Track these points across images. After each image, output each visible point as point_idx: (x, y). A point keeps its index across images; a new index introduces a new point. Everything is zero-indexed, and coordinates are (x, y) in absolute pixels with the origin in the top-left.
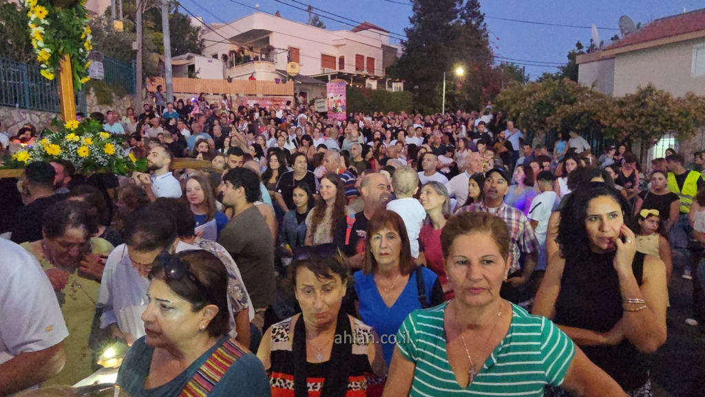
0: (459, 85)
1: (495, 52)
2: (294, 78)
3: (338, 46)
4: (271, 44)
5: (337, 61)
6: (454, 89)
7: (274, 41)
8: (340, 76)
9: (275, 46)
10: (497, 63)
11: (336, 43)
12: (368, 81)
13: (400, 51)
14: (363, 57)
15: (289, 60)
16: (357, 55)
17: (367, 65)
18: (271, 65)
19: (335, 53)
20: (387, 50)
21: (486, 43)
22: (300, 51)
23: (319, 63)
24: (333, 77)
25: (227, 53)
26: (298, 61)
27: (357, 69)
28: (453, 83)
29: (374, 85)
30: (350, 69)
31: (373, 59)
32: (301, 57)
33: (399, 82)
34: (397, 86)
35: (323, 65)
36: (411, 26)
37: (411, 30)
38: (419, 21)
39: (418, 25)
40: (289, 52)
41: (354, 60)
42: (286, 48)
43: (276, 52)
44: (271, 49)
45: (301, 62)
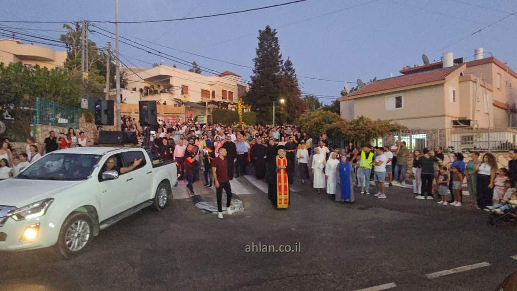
0: (282, 109)
1: (302, 90)
2: (185, 104)
3: (211, 85)
4: (171, 83)
5: (211, 93)
7: (173, 82)
8: (213, 102)
9: (173, 85)
10: (303, 96)
11: (209, 83)
12: (230, 106)
13: (248, 88)
14: (226, 91)
15: (183, 93)
16: (222, 90)
17: (229, 96)
18: (170, 95)
19: (210, 89)
20: (240, 87)
21: (297, 85)
22: (189, 88)
23: (200, 94)
24: (209, 103)
25: (143, 88)
26: (187, 94)
27: (223, 98)
28: (279, 107)
30: (218, 98)
31: (232, 92)
32: (189, 92)
35: (202, 96)
36: (254, 75)
37: (254, 77)
38: (259, 72)
39: (258, 74)
40: (182, 89)
41: (221, 93)
42: (181, 86)
43: (174, 88)
44: (171, 86)
45: (189, 94)
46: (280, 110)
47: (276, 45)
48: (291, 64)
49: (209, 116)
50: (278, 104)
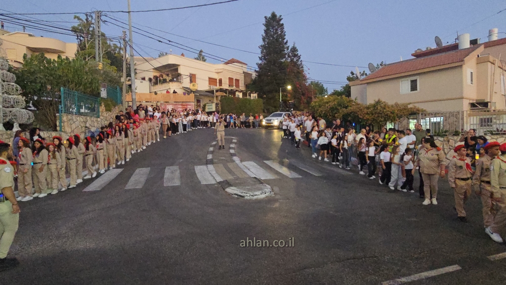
0: (289, 95)
1: (308, 76)
2: (194, 92)
3: (218, 73)
4: (179, 72)
5: (218, 81)
6: (286, 97)
7: (181, 70)
8: (221, 90)
9: (181, 73)
10: (309, 82)
11: (217, 71)
12: (237, 93)
13: (254, 75)
14: (232, 79)
15: (191, 81)
16: (229, 78)
17: (235, 84)
18: (179, 84)
19: (217, 77)
20: (246, 75)
21: (303, 71)
22: (196, 76)
23: (207, 83)
24: (217, 91)
25: (152, 77)
26: (195, 82)
27: (229, 86)
28: (285, 94)
29: (241, 95)
30: (225, 86)
31: (239, 80)
32: (197, 79)
33: (256, 93)
34: (254, 96)
35: (210, 84)
36: (260, 62)
37: (261, 64)
38: (265, 59)
39: (264, 61)
40: (191, 77)
41: (228, 81)
42: (189, 75)
43: (183, 77)
44: (179, 75)
45: (197, 82)
46: (286, 96)
47: (282, 32)
48: (297, 51)
49: (217, 104)
50: (285, 90)
